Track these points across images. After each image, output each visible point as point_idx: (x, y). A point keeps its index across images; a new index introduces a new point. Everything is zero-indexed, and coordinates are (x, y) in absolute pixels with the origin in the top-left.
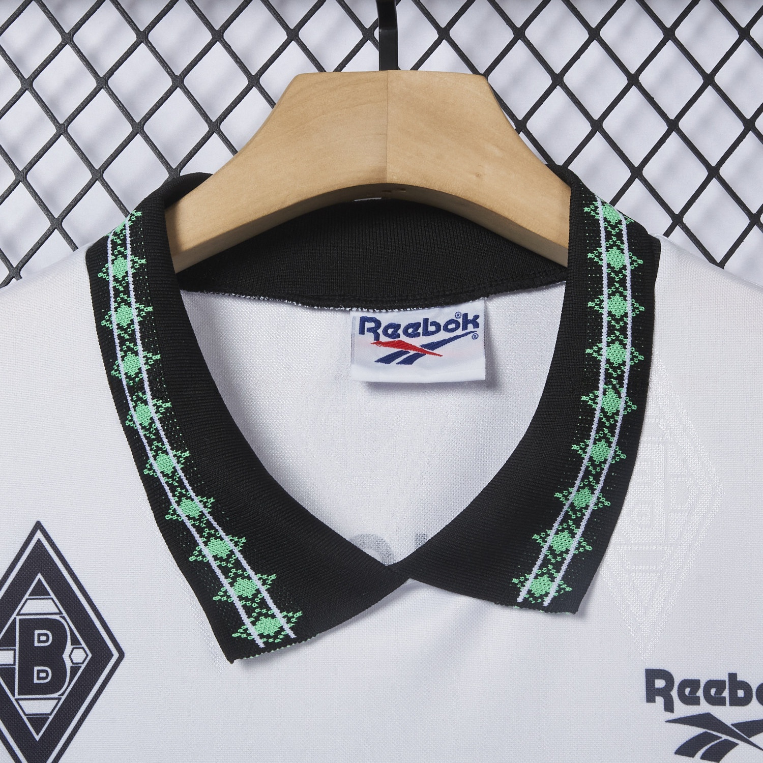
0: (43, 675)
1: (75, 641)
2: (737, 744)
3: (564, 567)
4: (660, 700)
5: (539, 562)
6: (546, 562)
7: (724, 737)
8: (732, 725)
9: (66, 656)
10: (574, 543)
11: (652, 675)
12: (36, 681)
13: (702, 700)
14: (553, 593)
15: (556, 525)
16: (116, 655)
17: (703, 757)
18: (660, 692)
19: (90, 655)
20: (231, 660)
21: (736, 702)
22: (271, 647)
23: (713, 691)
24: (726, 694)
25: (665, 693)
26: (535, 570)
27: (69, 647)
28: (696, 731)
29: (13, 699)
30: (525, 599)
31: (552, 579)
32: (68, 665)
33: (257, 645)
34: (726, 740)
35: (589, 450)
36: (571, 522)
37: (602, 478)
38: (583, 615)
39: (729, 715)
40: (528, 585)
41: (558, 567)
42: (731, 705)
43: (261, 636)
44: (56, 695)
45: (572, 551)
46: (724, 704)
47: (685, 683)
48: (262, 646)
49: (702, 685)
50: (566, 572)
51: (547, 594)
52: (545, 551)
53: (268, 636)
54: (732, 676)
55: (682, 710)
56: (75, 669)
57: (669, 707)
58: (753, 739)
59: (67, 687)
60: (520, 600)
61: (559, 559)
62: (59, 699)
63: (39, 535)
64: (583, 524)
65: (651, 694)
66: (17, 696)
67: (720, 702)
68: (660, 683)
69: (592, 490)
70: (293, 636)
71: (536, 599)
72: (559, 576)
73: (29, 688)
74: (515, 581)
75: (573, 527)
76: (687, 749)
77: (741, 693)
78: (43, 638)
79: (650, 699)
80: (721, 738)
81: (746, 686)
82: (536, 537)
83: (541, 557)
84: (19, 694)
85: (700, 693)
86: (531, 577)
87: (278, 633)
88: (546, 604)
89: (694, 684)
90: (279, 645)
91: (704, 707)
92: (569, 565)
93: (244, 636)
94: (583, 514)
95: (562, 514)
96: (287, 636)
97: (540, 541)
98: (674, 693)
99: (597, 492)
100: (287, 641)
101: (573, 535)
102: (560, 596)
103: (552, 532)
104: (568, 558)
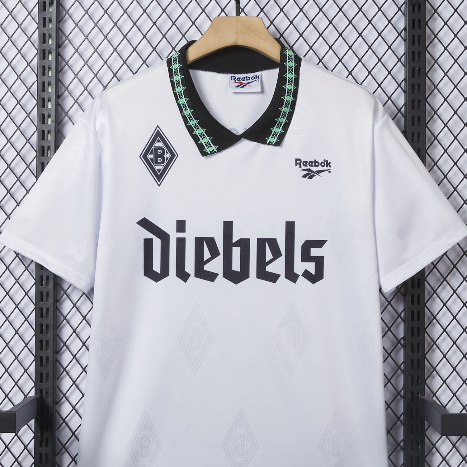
0: (160, 160)
1: (167, 152)
2: (315, 175)
3: (278, 136)
4: (298, 165)
5: (272, 135)
6: (273, 134)
7: (313, 174)
8: (316, 171)
9: (165, 156)
10: (280, 130)
11: (297, 160)
12: (158, 161)
13: (308, 165)
14: (275, 142)
15: (276, 126)
16: (176, 155)
17: (308, 178)
18: (298, 164)
19: (171, 156)
20: (203, 156)
21: (316, 166)
22: (211, 153)
23: (311, 164)
24: (314, 164)
25: (300, 164)
26: (271, 136)
27: (166, 154)
28: (307, 172)
29: (153, 166)
30: (269, 143)
31: (275, 138)
32: (166, 158)
33: (209, 153)
34: (313, 175)
35: (283, 109)
36: (279, 126)
37: (286, 116)
38: (282, 146)
39: (314, 169)
40: (269, 140)
41: (276, 136)
42: (315, 166)
43: (209, 151)
44: (163, 165)
45: (279, 132)
46: (313, 166)
47: (304, 162)
48: (210, 153)
49: (308, 162)
50: (278, 137)
51: (273, 142)
52: (273, 132)
53: (211, 151)
54: (315, 160)
55: (303, 168)
56: (167, 159)
57: (300, 167)
58: (319, 174)
59: (165, 163)
60: (267, 143)
61: (276, 134)
62: (164, 166)
63: (158, 128)
64: (282, 126)
65: (296, 164)
66: (154, 165)
67: (312, 166)
68: (298, 162)
69: (284, 118)
70: (216, 151)
71: (271, 143)
72: (276, 138)
73: (157, 163)
74: (266, 139)
75: (280, 127)
76: (304, 176)
77: (317, 164)
78: (160, 152)
79: (296, 165)
80: (311, 174)
81: (318, 163)
82: (271, 129)
83: (272, 133)
84: (155, 164)
85: (308, 164)
86: (270, 138)
87: (213, 150)
88: (273, 144)
89: (306, 162)
90: (213, 153)
91: (308, 167)
92: (279, 135)
93: (206, 151)
94: (282, 124)
95: (277, 124)
96: (215, 151)
97: (272, 130)
98: (302, 164)
99: (285, 119)
100: (215, 152)
101: (280, 128)
102: (276, 142)
103: (275, 128)
104: (279, 133)
